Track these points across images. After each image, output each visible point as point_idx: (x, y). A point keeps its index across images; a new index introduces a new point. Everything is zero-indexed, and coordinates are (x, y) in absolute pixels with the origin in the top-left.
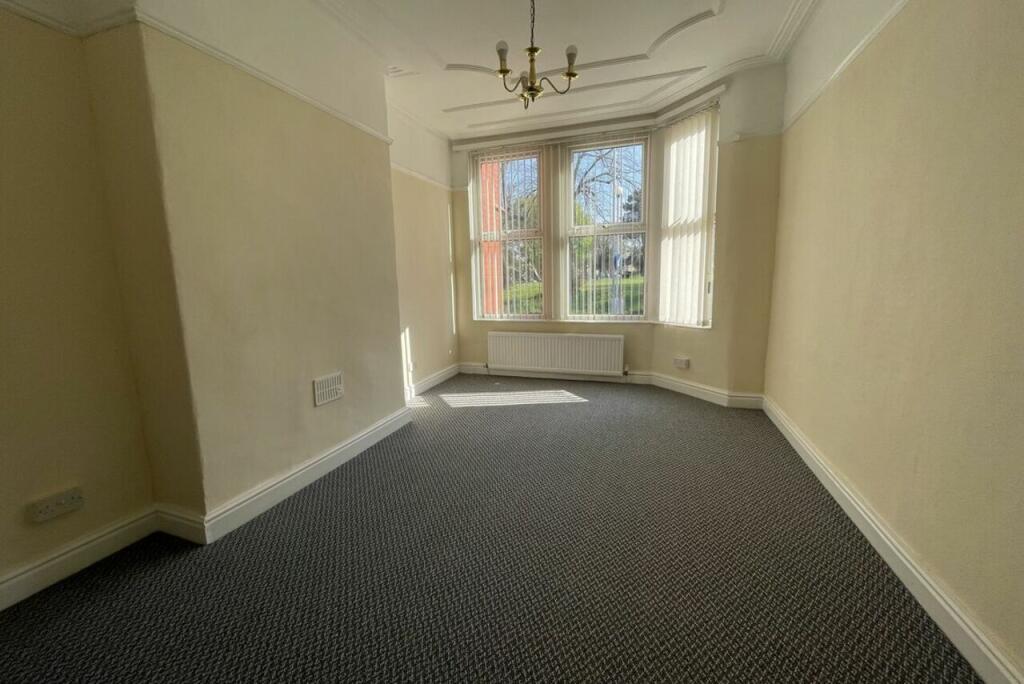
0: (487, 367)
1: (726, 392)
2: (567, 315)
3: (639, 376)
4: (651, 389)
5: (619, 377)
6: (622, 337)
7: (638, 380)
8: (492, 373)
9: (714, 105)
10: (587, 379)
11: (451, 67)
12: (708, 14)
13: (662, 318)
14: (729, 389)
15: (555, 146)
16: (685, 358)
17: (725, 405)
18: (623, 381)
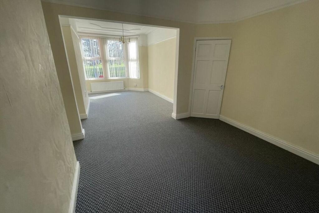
0: (91, 91)
1: (143, 89)
2: (110, 78)
3: (127, 89)
4: (129, 91)
5: (123, 90)
6: (123, 81)
7: (127, 90)
8: (92, 93)
9: (137, 38)
10: (109, 92)
11: (91, 24)
12: (140, 29)
13: (130, 77)
14: (144, 88)
15: (105, 38)
16: (135, 84)
17: (143, 91)
18: (124, 90)
